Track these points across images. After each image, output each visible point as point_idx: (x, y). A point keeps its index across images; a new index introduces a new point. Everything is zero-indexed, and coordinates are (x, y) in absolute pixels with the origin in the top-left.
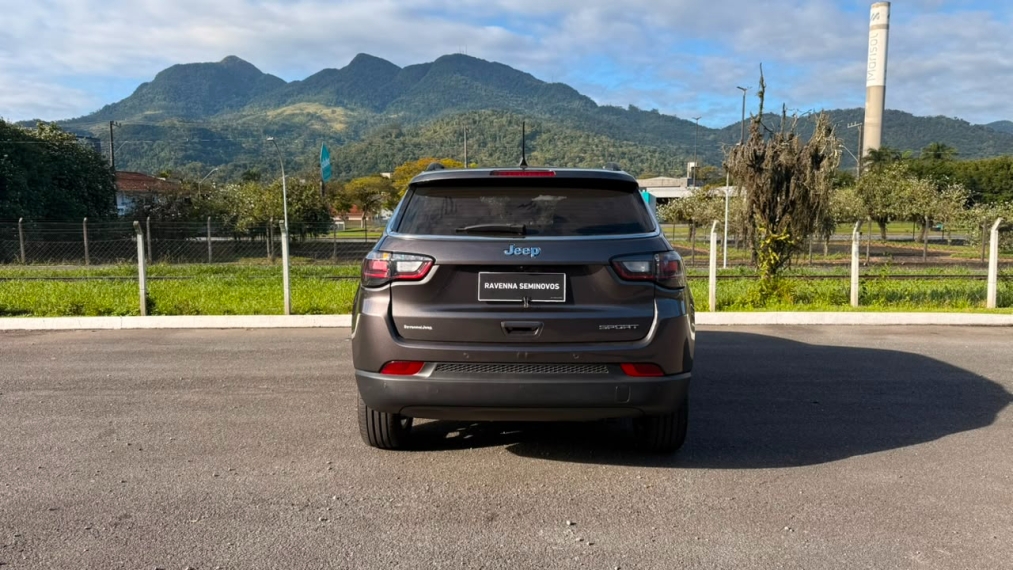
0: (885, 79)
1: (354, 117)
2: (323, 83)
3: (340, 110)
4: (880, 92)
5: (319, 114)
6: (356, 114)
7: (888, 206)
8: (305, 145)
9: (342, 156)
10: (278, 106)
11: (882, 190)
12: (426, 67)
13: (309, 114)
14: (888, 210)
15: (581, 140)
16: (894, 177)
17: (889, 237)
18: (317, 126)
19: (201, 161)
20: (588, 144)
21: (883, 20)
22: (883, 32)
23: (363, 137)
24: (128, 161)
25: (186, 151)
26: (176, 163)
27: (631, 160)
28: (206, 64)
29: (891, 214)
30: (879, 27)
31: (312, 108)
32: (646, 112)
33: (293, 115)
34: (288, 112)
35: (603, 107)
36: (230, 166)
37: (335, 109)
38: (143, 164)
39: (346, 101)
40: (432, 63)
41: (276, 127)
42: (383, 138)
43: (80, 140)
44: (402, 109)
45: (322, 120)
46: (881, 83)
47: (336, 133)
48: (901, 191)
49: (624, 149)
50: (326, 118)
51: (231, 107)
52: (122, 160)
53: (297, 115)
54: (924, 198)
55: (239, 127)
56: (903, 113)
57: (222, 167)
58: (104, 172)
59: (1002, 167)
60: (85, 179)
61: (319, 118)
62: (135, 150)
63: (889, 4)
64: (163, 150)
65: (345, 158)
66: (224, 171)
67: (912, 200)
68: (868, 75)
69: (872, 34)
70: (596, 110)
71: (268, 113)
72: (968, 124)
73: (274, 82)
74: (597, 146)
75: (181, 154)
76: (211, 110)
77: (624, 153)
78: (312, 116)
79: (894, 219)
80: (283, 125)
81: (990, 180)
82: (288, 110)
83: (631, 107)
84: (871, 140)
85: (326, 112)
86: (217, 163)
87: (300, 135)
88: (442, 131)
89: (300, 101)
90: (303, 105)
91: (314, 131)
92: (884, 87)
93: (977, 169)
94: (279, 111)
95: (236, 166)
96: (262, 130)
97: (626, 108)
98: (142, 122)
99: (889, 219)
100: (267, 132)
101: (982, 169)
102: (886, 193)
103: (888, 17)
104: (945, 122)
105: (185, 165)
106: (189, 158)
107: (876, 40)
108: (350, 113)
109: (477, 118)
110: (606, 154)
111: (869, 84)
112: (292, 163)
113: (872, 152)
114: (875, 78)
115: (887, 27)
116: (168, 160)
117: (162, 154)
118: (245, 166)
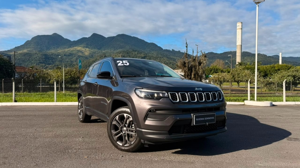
0: (242, 43)
1: (92, 51)
2: (82, 41)
3: (87, 49)
4: (240, 46)
5: (81, 50)
6: (92, 50)
7: (239, 78)
8: (76, 59)
9: (88, 62)
10: (69, 48)
11: (237, 73)
12: (113, 37)
13: (78, 50)
14: (239, 79)
15: (158, 59)
16: (241, 70)
17: (240, 86)
18: (80, 54)
19: (44, 64)
20: (161, 60)
21: (241, 27)
22: (241, 30)
23: (94, 57)
24: (21, 63)
25: (40, 61)
26: (36, 64)
27: (173, 65)
28: (47, 35)
29: (240, 80)
30: (239, 29)
31: (79, 48)
32: (177, 51)
33: (73, 50)
34: (72, 50)
35: (165, 50)
36: (53, 65)
37: (86, 49)
38: (26, 64)
39: (89, 47)
40: (115, 36)
41: (68, 54)
42: (100, 57)
43: (4, 57)
44: (106, 49)
45: (82, 52)
46: (240, 44)
47: (86, 56)
48: (242, 73)
49: (171, 62)
50: (83, 52)
51: (54, 48)
52: (20, 63)
53: (75, 50)
54: (249, 75)
55: (57, 54)
56: (249, 53)
57: (51, 65)
58: (11, 66)
59: (273, 67)
60: (5, 68)
61: (81, 52)
62: (24, 60)
63: (242, 23)
64: (33, 60)
65: (89, 63)
66: (51, 67)
67: (245, 76)
68: (237, 42)
69: (238, 31)
70: (163, 50)
71: (66, 50)
72: (267, 56)
73: (68, 41)
74: (163, 60)
75: (38, 62)
76: (48, 49)
77: (171, 63)
78: (79, 51)
79: (241, 81)
80: (70, 53)
81: (270, 71)
82: (72, 49)
83: (172, 50)
84: (238, 60)
85: (83, 49)
86: (49, 64)
87: (75, 56)
88: (118, 56)
89: (76, 46)
90: (76, 48)
91: (79, 55)
92: (241, 45)
93: (266, 68)
94: (69, 49)
95: (55, 65)
96: (63, 55)
97: (171, 50)
98: (26, 52)
99: (239, 81)
100: (65, 55)
101: (268, 68)
102: (238, 74)
103: (242, 26)
104: (260, 55)
105: (39, 65)
106: (40, 63)
107: (239, 32)
108: (90, 50)
109: (128, 52)
110: (166, 63)
111: (237, 44)
112: (72, 64)
113: (239, 63)
114: (239, 43)
115: (242, 29)
116: (34, 63)
117: (32, 62)
118: (58, 65)
